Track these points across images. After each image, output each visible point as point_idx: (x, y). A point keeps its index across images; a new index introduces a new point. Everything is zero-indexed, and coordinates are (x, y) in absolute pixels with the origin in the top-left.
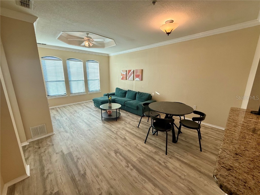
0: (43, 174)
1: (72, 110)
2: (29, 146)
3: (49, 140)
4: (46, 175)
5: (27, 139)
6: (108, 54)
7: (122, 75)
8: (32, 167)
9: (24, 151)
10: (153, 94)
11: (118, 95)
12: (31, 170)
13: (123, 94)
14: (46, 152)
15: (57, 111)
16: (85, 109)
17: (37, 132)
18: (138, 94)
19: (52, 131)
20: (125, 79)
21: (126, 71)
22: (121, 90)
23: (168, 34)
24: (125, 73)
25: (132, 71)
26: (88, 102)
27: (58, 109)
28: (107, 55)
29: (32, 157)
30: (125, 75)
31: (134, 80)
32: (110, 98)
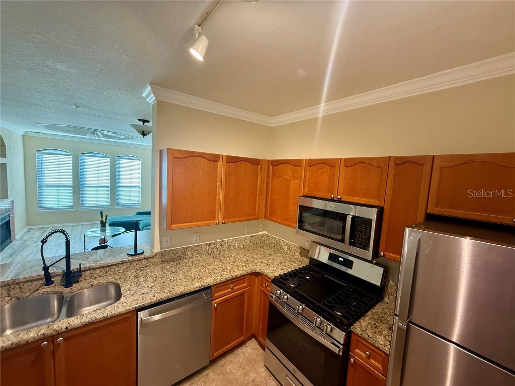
32: (104, 219)
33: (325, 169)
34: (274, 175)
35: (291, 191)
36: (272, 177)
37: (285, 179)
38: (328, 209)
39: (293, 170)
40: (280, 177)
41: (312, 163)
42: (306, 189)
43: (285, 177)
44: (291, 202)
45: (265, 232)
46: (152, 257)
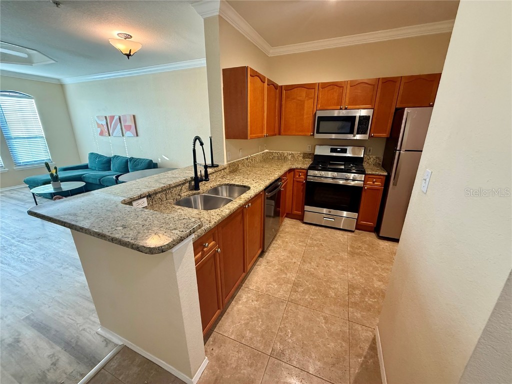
6: (59, 79)
7: (99, 125)
10: (159, 159)
11: (94, 168)
13: (103, 164)
18: (130, 161)
20: (107, 134)
21: (106, 117)
22: (101, 156)
23: (128, 55)
24: (104, 123)
25: (116, 118)
26: (18, 190)
28: (57, 81)
30: (106, 127)
31: (123, 136)
32: (54, 171)
33: (335, 90)
34: (287, 97)
35: (306, 108)
36: (285, 99)
37: (299, 100)
38: (341, 115)
39: (306, 92)
40: (294, 99)
41: (325, 86)
42: (319, 106)
43: (299, 98)
44: (305, 117)
45: (267, 151)
46: (226, 168)
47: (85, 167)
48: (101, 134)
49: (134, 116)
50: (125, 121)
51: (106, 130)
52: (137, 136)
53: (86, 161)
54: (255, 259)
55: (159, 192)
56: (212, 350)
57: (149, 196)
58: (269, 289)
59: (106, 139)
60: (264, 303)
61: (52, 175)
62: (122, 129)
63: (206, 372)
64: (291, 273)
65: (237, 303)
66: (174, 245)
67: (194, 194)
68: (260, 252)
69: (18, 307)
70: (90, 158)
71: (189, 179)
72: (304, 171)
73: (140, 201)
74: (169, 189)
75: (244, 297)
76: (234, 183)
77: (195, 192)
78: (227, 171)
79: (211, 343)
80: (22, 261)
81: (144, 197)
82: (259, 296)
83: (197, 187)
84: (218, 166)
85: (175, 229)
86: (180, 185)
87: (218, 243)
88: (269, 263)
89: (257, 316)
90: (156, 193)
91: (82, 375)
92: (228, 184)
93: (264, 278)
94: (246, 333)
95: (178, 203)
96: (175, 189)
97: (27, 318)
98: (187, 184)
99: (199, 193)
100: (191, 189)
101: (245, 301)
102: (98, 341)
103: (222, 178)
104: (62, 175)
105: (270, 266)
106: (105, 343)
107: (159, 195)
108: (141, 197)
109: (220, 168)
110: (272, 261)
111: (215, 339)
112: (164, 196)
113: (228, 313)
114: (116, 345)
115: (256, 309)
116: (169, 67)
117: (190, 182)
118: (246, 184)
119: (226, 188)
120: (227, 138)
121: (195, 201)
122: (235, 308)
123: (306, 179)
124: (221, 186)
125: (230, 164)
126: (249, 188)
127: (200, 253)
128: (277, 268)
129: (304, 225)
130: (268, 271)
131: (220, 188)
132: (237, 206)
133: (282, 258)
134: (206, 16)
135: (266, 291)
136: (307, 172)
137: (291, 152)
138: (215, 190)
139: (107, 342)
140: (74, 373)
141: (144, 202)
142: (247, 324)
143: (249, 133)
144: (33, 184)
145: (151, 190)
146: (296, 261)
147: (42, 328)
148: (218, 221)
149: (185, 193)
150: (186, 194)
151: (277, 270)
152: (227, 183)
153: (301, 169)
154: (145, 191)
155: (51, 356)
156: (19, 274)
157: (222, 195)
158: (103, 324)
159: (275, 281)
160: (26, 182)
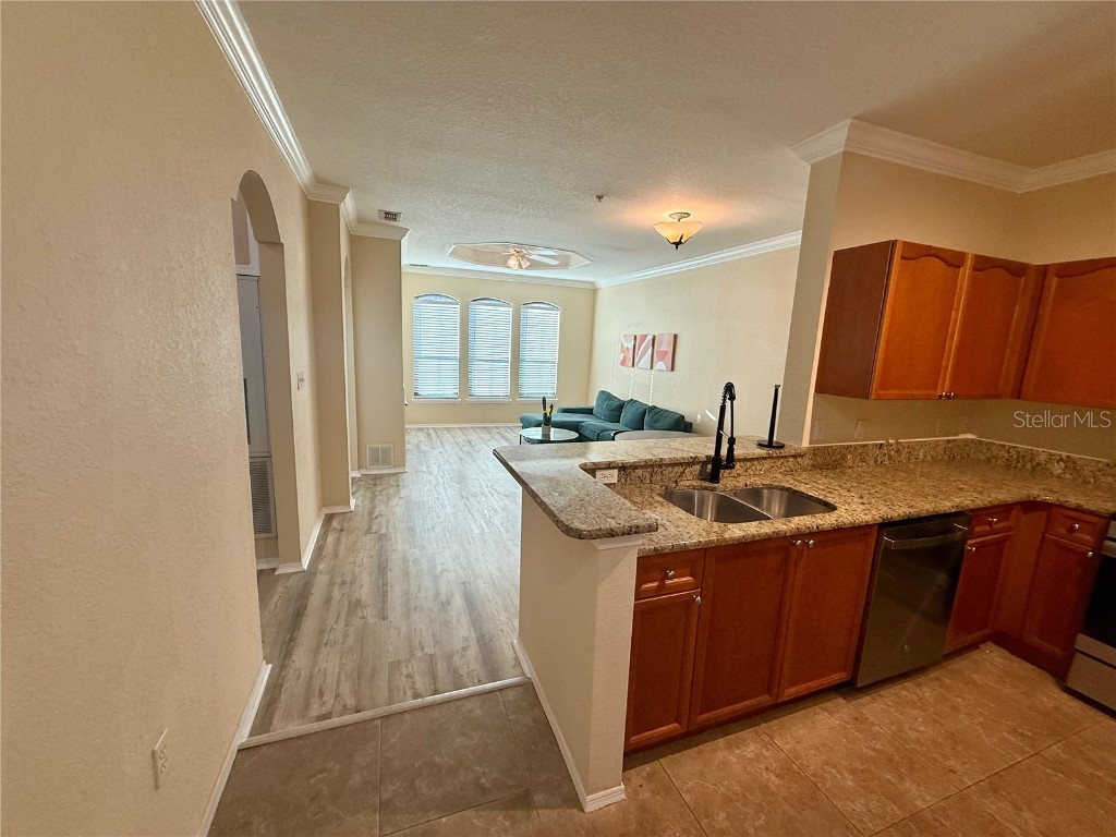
0: (371, 513)
1: (461, 438)
2: (360, 479)
3: (394, 478)
4: (374, 516)
5: (359, 468)
6: (593, 283)
7: (623, 349)
8: (359, 503)
9: (353, 483)
10: (699, 417)
12: (356, 506)
13: (612, 410)
14: (385, 492)
15: (429, 435)
16: (493, 441)
17: (375, 461)
18: (650, 412)
19: (404, 465)
20: (631, 363)
21: (635, 337)
22: (611, 398)
23: (677, 244)
24: (631, 345)
25: (650, 338)
26: (513, 427)
27: (431, 431)
28: (589, 286)
29: (362, 492)
30: (631, 351)
31: (652, 368)
32: (548, 410)
34: (1064, 296)
45: (970, 436)
46: (802, 456)
47: (589, 411)
48: (623, 363)
49: (675, 336)
50: (661, 344)
51: (631, 357)
52: (673, 369)
53: (593, 403)
54: (814, 685)
55: (641, 467)
56: (641, 786)
57: (623, 468)
58: (826, 775)
59: (628, 370)
60: (792, 793)
61: (545, 414)
62: (652, 356)
63: (613, 808)
64: (918, 785)
65: (729, 748)
66: (598, 537)
67: (705, 488)
68: (838, 677)
69: (462, 567)
70: (598, 399)
71: (702, 456)
72: (1094, 519)
73: (607, 472)
74: (660, 466)
75: (752, 747)
76: (804, 491)
77: (706, 484)
78: (806, 462)
79: (644, 774)
80: (484, 516)
81: (614, 468)
82: (787, 770)
83: (714, 477)
84: (782, 447)
85: (613, 518)
86: (681, 464)
87: (700, 585)
88: (862, 723)
89: (761, 805)
90: (635, 467)
91: (480, 682)
92: (788, 489)
93: (825, 745)
94: (718, 815)
95: (669, 496)
96: (670, 469)
97: (464, 583)
98: (697, 467)
99: (713, 490)
100: (702, 476)
101: (749, 756)
102: (509, 654)
103: (785, 474)
104: (557, 417)
105: (860, 732)
106: (514, 662)
107: (640, 472)
108: (609, 466)
109: (784, 452)
110: (873, 724)
111: (653, 773)
112: (648, 475)
113: (699, 752)
114: (523, 674)
115: (765, 788)
116: (758, 247)
117: (704, 464)
118: (830, 500)
119: (782, 495)
120: (819, 390)
121: (702, 502)
122: (720, 755)
123: (1098, 548)
124: (770, 487)
125: (818, 448)
126: (834, 508)
127: (656, 584)
128: (878, 747)
129: (1065, 696)
130: (846, 738)
131: (766, 491)
132: (768, 531)
133: (913, 735)
134: (813, 161)
135: (814, 775)
136: (1107, 526)
137: (1064, 454)
138: (755, 494)
139: (518, 664)
140: (475, 674)
141: (613, 476)
142: (728, 800)
143: (875, 385)
144: (527, 424)
145: (631, 460)
146: (959, 768)
147: (470, 602)
148: (707, 543)
149: (689, 481)
150: (688, 483)
151: (875, 750)
152: (787, 486)
153: (1078, 509)
154: (620, 458)
155: (466, 639)
156: (477, 531)
157: (769, 510)
158: (521, 636)
159: (853, 772)
160: (522, 420)
